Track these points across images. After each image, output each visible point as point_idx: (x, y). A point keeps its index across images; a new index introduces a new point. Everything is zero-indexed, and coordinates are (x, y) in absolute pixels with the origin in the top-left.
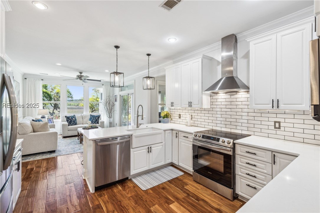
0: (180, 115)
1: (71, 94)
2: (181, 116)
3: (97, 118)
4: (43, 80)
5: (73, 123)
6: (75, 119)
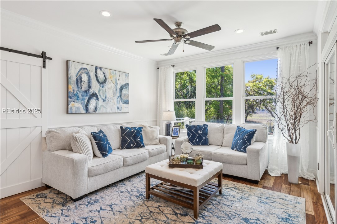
3: (246, 137)
4: (174, 66)
5: (197, 140)
6: (201, 132)
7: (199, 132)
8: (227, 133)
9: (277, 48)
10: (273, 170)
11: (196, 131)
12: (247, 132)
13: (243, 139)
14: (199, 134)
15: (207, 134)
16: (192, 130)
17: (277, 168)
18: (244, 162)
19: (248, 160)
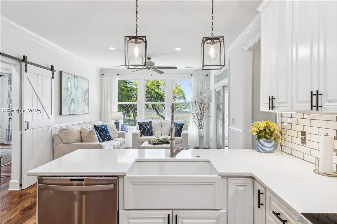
0: (303, 133)
1: (184, 94)
2: (308, 136)
3: (179, 127)
4: (118, 75)
5: (147, 132)
6: (149, 127)
7: (148, 126)
8: (165, 126)
9: (192, 75)
10: (190, 146)
11: (146, 126)
12: (179, 124)
13: (177, 129)
14: (148, 128)
15: (152, 128)
16: (143, 126)
17: (192, 145)
18: (180, 142)
19: (182, 140)
